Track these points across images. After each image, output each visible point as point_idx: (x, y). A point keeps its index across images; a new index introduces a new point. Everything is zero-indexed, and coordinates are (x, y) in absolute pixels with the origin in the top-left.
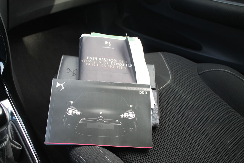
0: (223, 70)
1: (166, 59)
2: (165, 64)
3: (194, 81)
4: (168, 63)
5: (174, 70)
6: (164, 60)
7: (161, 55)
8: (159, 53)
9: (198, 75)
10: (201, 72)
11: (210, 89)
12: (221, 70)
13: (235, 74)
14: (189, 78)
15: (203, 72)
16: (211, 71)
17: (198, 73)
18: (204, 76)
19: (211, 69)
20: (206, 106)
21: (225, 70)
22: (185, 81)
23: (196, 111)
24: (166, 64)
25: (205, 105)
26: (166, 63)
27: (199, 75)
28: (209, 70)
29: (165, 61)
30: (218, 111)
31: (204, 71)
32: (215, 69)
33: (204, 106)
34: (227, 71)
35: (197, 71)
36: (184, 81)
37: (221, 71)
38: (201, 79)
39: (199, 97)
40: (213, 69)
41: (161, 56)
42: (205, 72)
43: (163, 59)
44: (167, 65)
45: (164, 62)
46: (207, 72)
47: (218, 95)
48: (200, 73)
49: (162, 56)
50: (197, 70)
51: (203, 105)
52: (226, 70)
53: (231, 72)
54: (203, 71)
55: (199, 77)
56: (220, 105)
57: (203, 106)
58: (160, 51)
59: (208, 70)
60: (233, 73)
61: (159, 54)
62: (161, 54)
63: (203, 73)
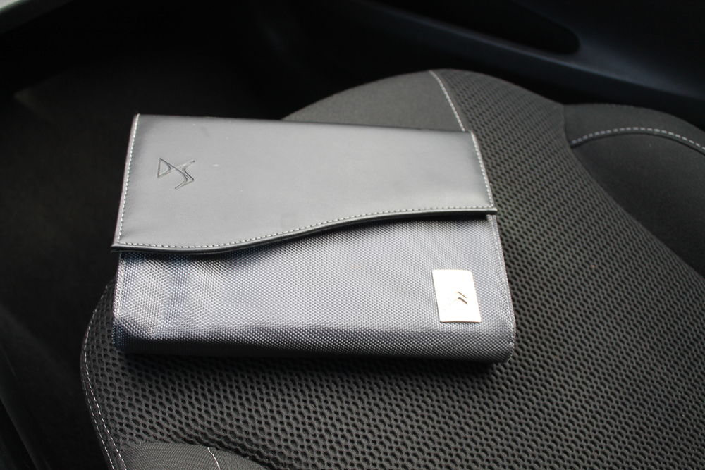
0: (657, 130)
1: (456, 98)
2: (454, 115)
3: (557, 174)
4: (462, 110)
5: (484, 137)
6: (450, 101)
7: (440, 82)
8: (432, 73)
9: (569, 150)
10: (580, 140)
11: (610, 199)
12: (650, 130)
13: (698, 145)
14: (539, 164)
15: (585, 137)
16: (613, 135)
17: (569, 141)
18: (589, 153)
19: (614, 128)
20: (600, 267)
21: (664, 132)
22: (524, 177)
23: (567, 290)
24: (458, 117)
25: (598, 262)
26: (456, 113)
27: (573, 147)
28: (609, 132)
29: (452, 105)
30: (642, 283)
31: (591, 135)
32: (629, 129)
33: (593, 267)
34: (671, 133)
35: (564, 135)
36: (520, 176)
37: (649, 134)
38: (580, 165)
39: (575, 234)
40: (622, 129)
41: (440, 87)
42: (593, 139)
43: (444, 96)
44: (459, 121)
45: (451, 107)
46: (601, 137)
47: (638, 220)
48: (574, 142)
49: (442, 85)
50: (566, 130)
51: (589, 264)
52: (668, 131)
53: (685, 139)
54: (587, 135)
55: (573, 155)
56: (648, 259)
57: (591, 269)
58: (435, 66)
59: (603, 133)
60: (692, 142)
61: (432, 77)
62: (438, 79)
63: (586, 141)
